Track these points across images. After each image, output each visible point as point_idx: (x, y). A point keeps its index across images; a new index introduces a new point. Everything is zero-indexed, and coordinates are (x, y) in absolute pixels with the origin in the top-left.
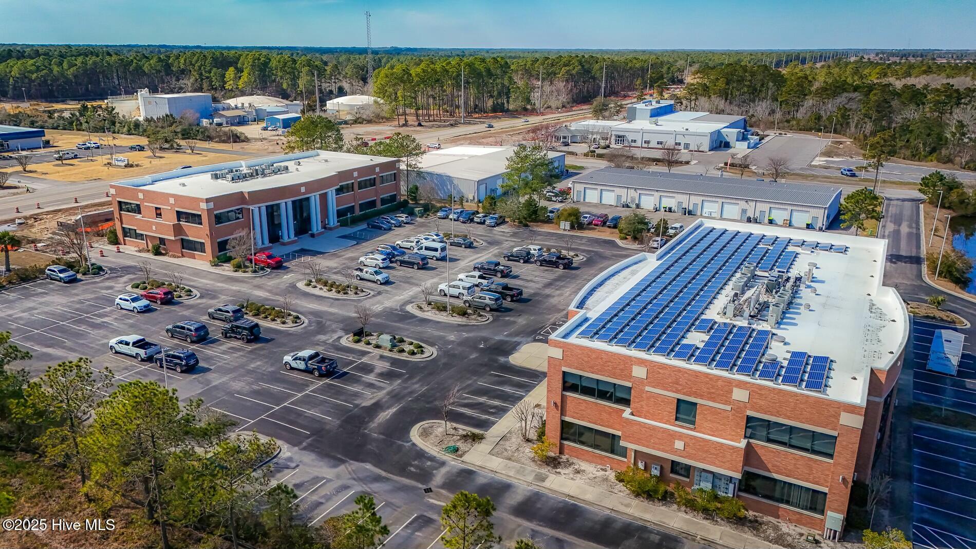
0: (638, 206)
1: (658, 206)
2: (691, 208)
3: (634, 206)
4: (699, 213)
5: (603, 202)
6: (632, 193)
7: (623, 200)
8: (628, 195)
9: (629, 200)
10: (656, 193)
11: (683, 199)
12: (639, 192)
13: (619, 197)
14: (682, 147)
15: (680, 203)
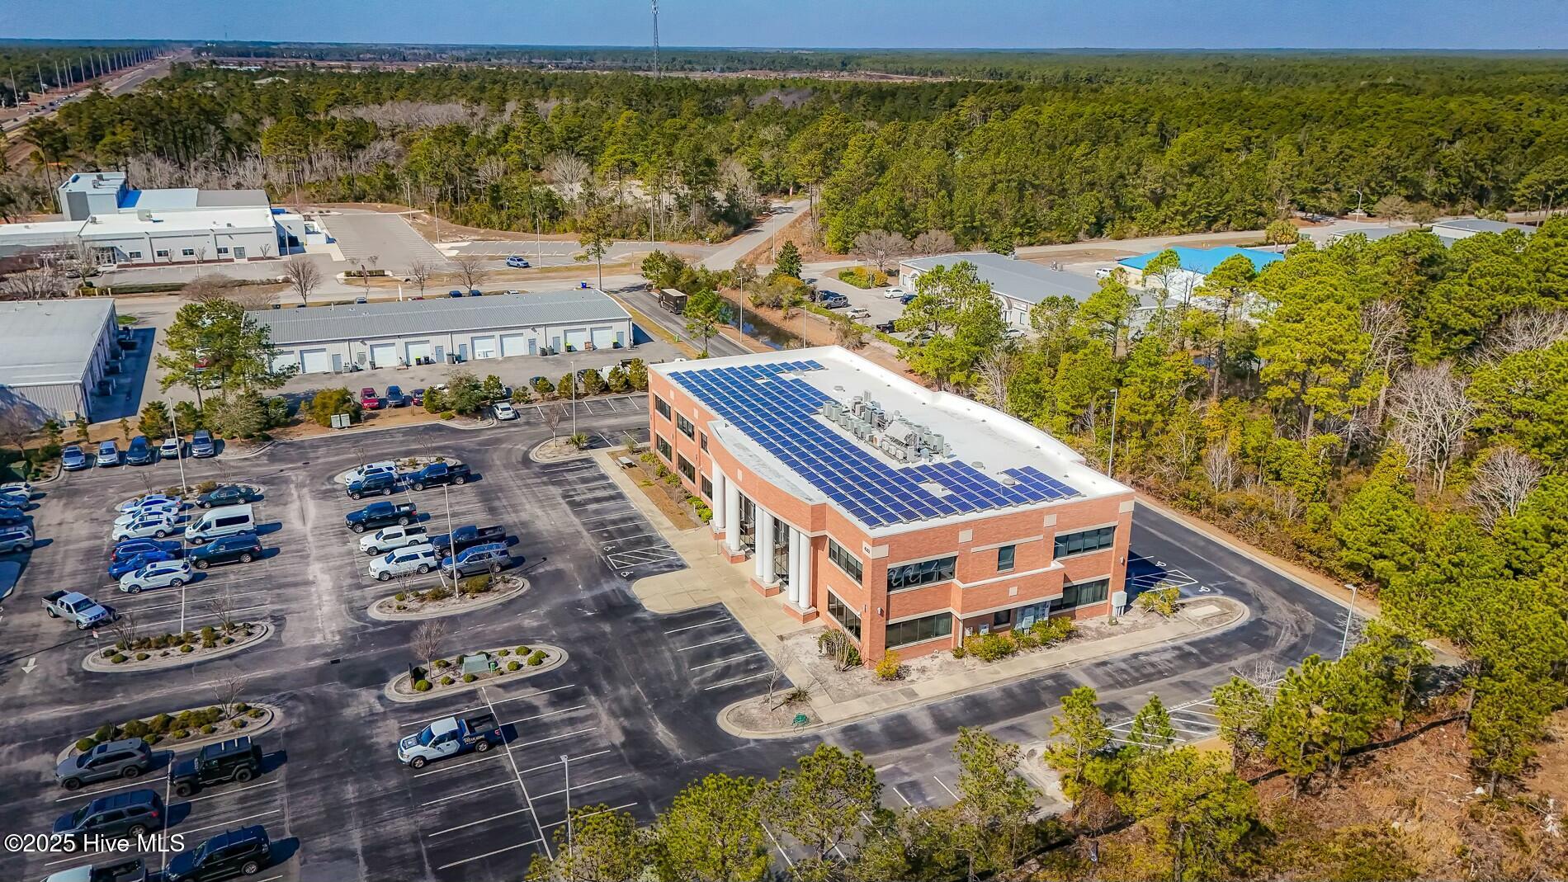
0: (373, 365)
1: (405, 359)
2: (457, 353)
3: (367, 365)
4: (470, 357)
5: (308, 372)
6: (357, 347)
7: (345, 359)
8: (348, 353)
9: (355, 359)
10: (396, 341)
11: (444, 341)
12: (369, 343)
13: (336, 358)
14: (231, 255)
15: (439, 350)
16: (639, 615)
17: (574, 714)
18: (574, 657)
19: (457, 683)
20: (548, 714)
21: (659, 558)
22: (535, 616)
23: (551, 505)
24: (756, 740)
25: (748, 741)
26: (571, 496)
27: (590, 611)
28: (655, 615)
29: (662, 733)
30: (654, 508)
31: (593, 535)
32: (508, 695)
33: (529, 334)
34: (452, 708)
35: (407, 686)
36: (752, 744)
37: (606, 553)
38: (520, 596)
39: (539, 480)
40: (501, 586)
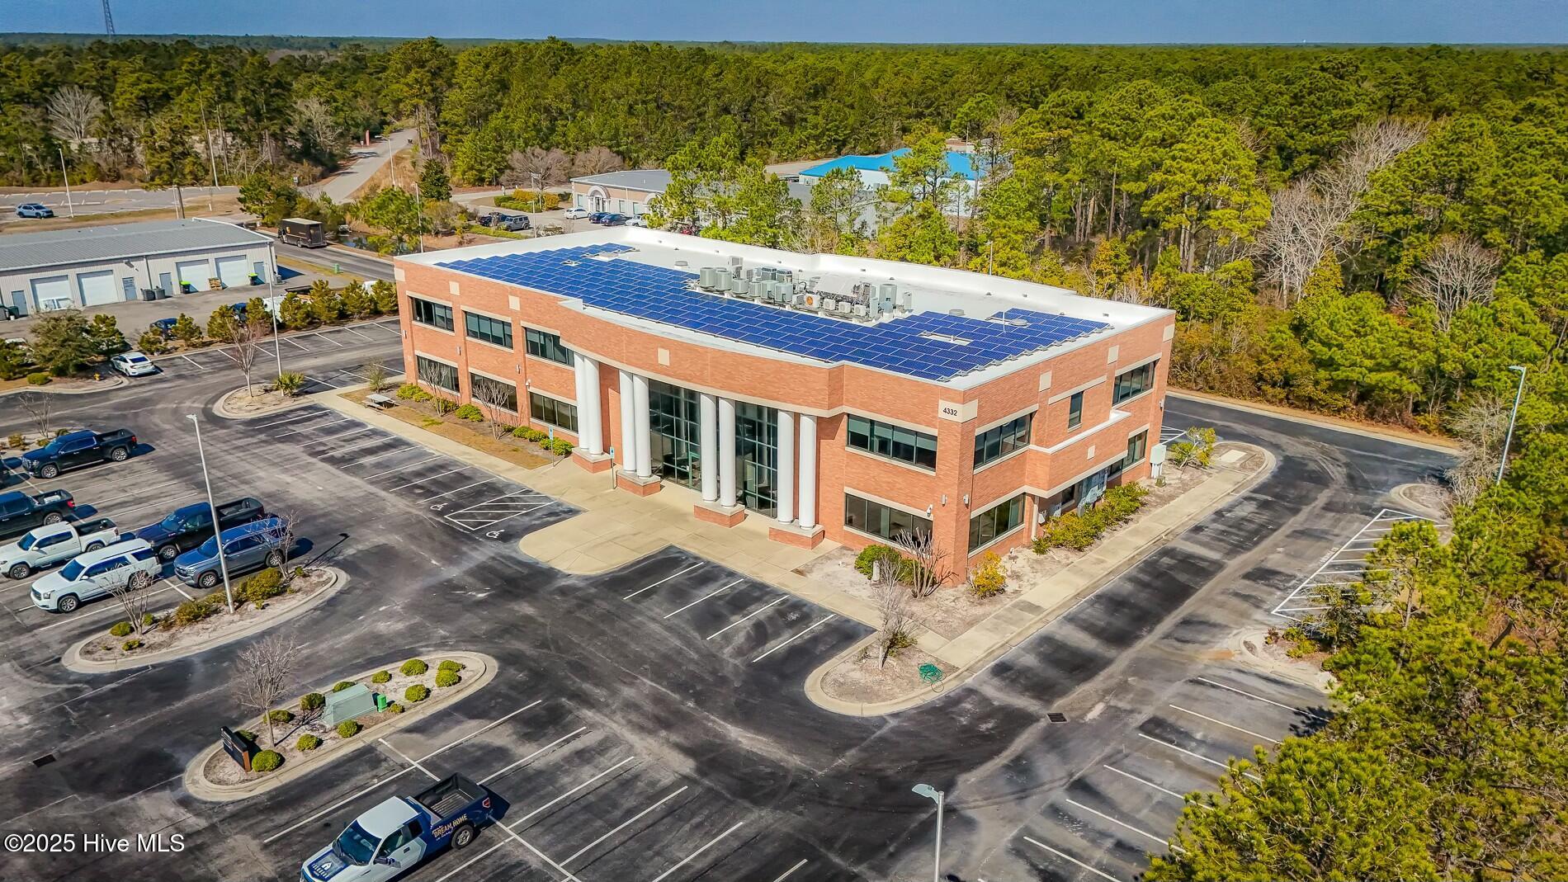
4: (31, 310)
16: (563, 582)
17: (578, 744)
18: (507, 660)
19: (328, 744)
20: (534, 755)
21: (528, 507)
22: (390, 615)
23: (299, 467)
24: (895, 715)
25: (882, 721)
26: (323, 452)
27: (479, 591)
28: (586, 578)
29: (743, 738)
30: (464, 448)
31: (397, 494)
32: (437, 741)
33: (121, 270)
34: (347, 787)
35: (231, 769)
36: (893, 723)
37: (441, 514)
38: (341, 592)
39: (255, 440)
40: (298, 582)
